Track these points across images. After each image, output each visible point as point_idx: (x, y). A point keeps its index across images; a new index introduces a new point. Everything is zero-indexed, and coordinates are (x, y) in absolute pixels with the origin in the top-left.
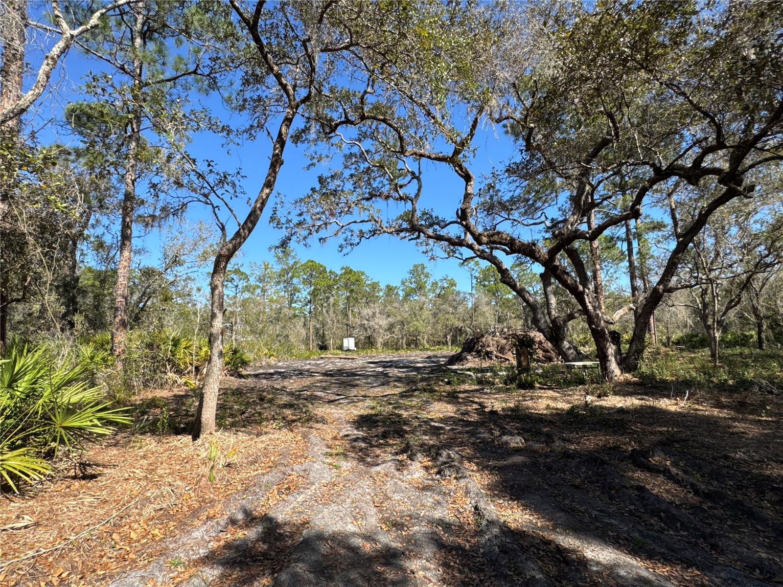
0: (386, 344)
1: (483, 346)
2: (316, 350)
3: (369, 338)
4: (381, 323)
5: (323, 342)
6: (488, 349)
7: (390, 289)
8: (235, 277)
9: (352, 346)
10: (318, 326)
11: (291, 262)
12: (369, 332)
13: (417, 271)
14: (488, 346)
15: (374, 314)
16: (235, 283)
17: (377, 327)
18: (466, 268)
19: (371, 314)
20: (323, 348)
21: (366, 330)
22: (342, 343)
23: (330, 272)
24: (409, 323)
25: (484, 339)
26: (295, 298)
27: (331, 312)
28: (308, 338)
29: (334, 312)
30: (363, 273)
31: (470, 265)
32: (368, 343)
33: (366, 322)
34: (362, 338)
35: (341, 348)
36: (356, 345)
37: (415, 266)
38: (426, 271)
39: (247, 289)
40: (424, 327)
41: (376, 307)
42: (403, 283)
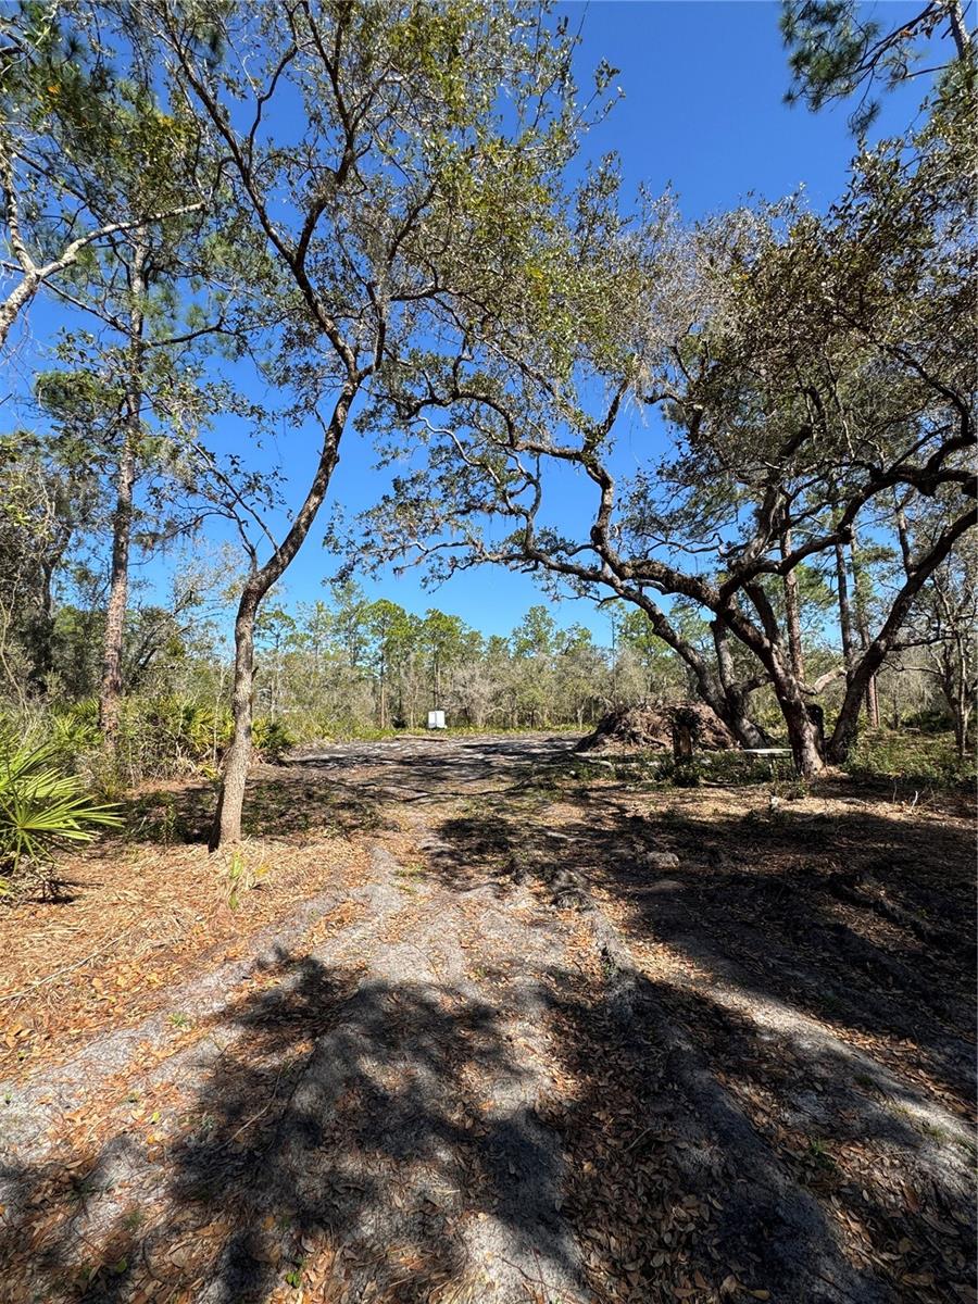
0: (489, 721)
1: (628, 725)
2: (390, 727)
3: (465, 711)
4: (482, 690)
5: (399, 718)
6: (635, 729)
7: (496, 642)
8: (275, 623)
9: (441, 723)
10: (393, 694)
11: (355, 602)
12: (466, 704)
13: (536, 617)
14: (635, 725)
15: (473, 677)
16: (276, 632)
17: (476, 695)
18: (605, 612)
19: (468, 677)
20: (400, 724)
21: (461, 700)
22: (427, 719)
23: (411, 617)
24: (522, 691)
25: (629, 716)
26: (361, 654)
27: (412, 674)
28: (378, 711)
29: (416, 674)
30: (457, 619)
31: (611, 609)
32: (465, 718)
33: (461, 689)
34: (455, 711)
35: (425, 725)
36: (447, 721)
37: (532, 609)
38: (547, 616)
39: (292, 639)
40: (544, 696)
41: (476, 668)
42: (515, 634)
